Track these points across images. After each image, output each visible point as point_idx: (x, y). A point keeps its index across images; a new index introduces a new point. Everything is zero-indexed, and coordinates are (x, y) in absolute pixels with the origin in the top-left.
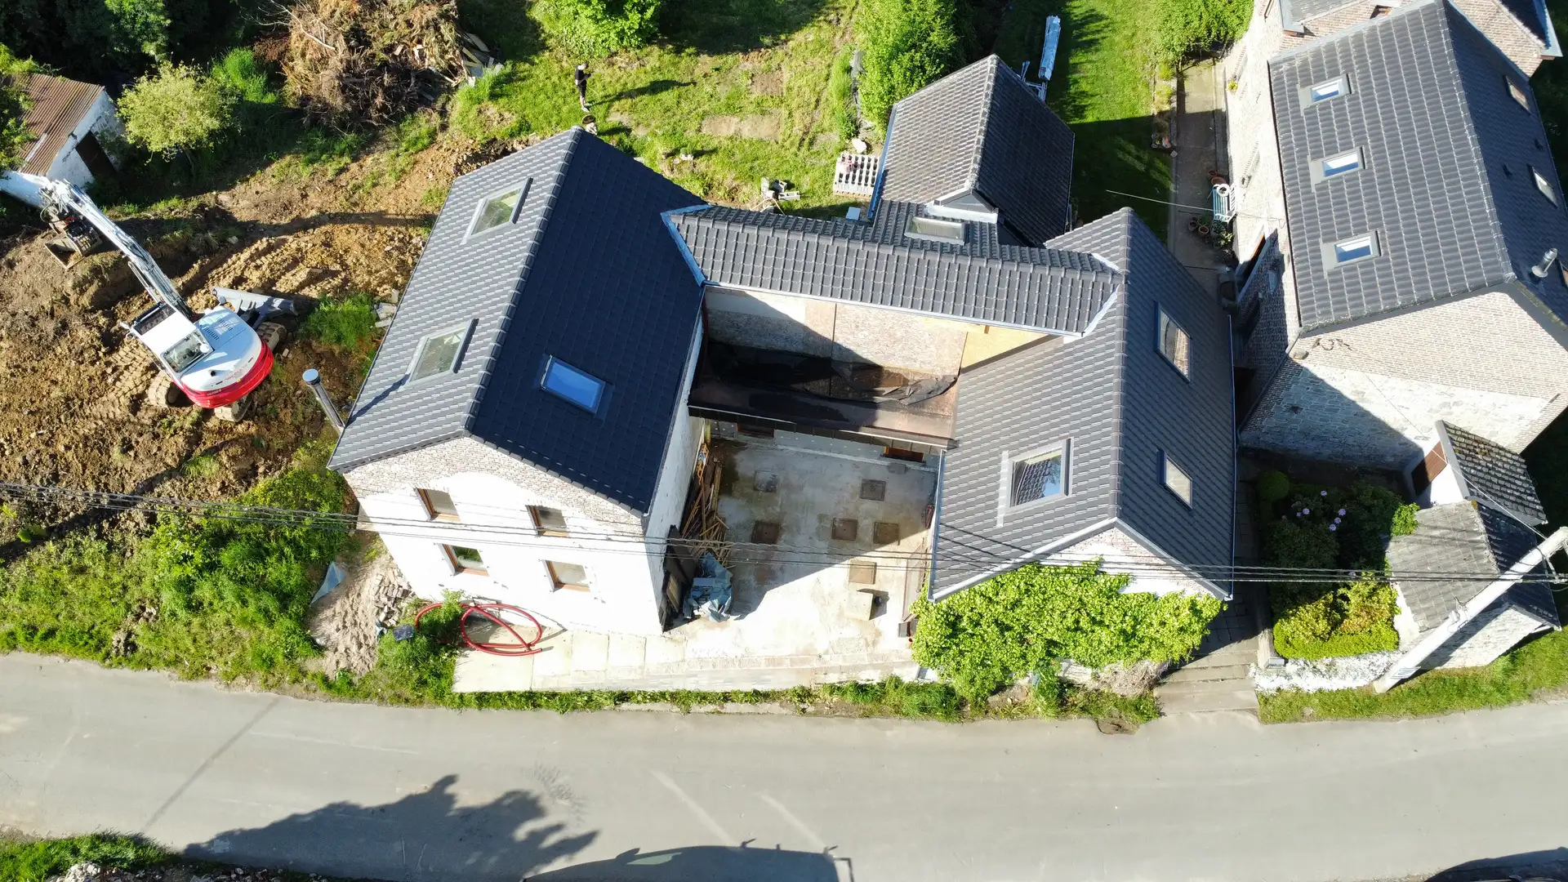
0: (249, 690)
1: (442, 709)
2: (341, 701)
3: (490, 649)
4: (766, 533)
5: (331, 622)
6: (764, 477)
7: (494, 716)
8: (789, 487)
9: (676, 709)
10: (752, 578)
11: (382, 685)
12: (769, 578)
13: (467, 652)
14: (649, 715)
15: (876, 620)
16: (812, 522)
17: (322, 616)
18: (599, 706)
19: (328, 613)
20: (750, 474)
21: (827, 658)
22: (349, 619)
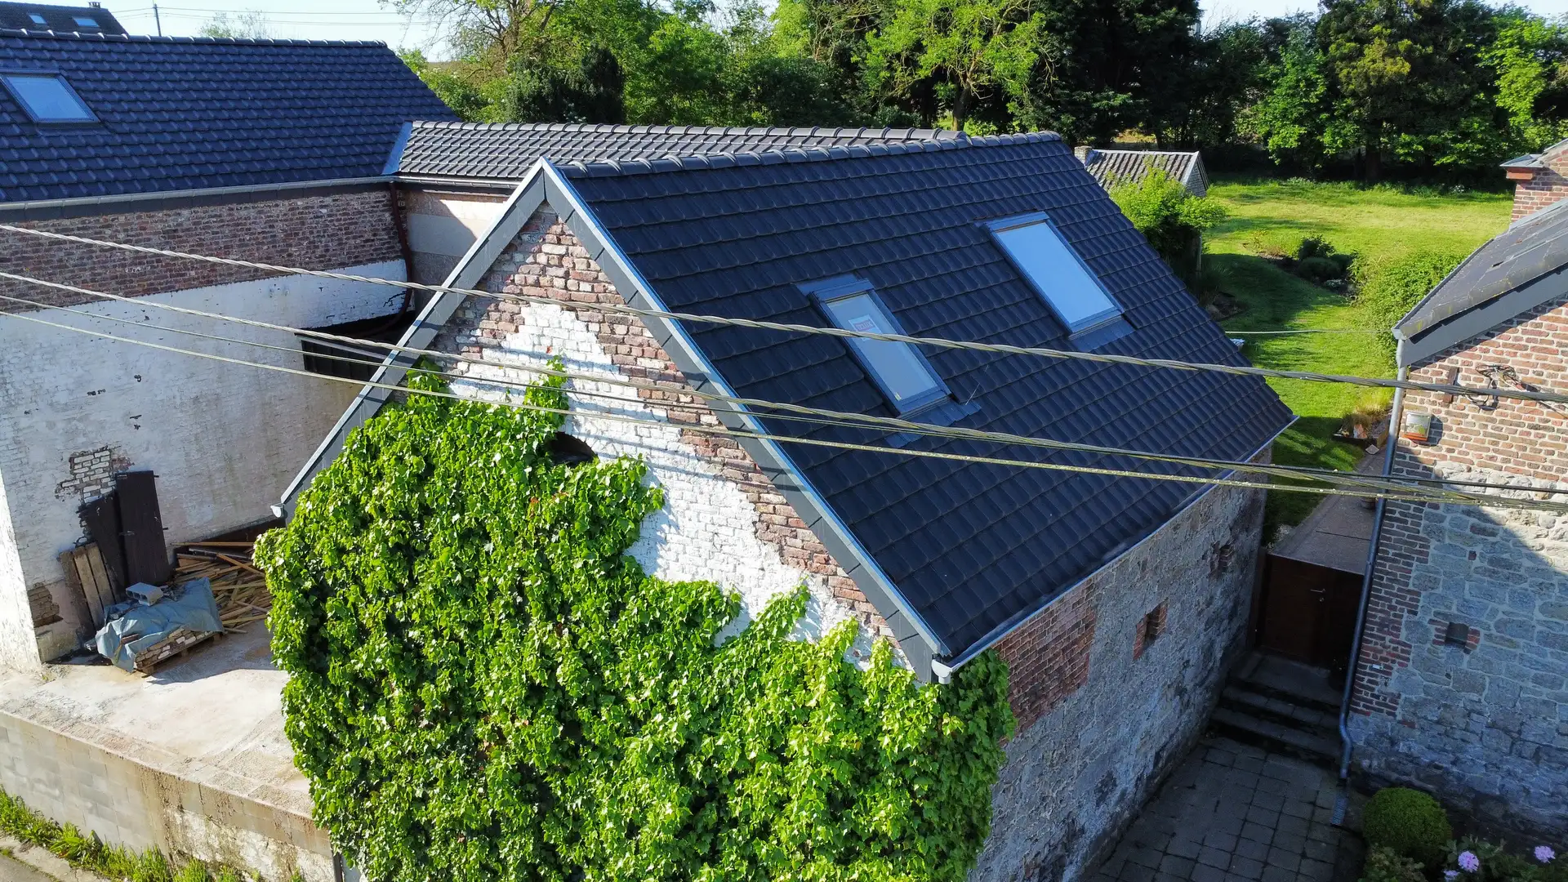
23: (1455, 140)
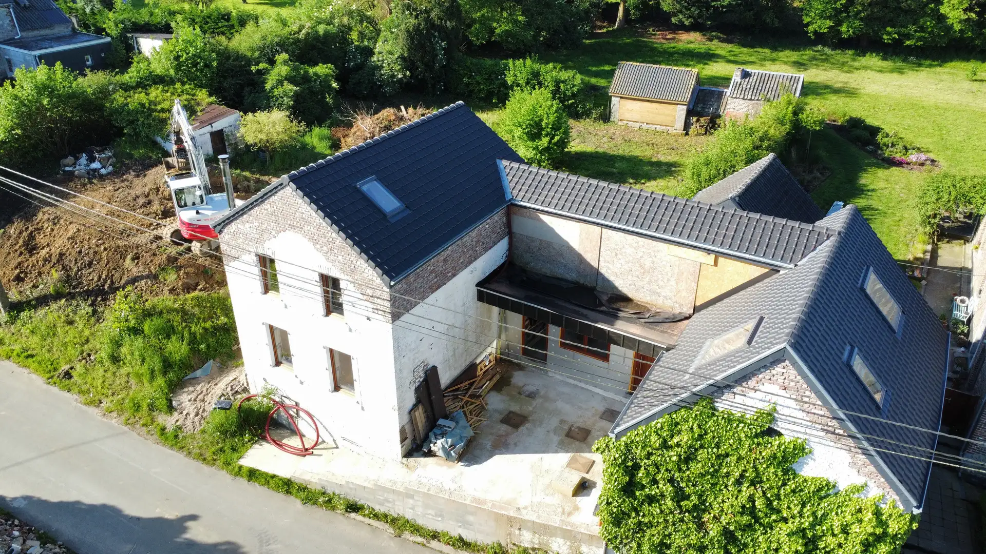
0: (114, 421)
1: (224, 472)
2: (164, 445)
3: (280, 446)
4: (514, 421)
5: (189, 394)
6: (530, 388)
7: (257, 489)
8: (546, 398)
9: (391, 530)
10: (490, 443)
11: (195, 445)
12: (502, 446)
13: (264, 443)
14: (368, 526)
15: (579, 499)
16: (554, 422)
17: (186, 390)
18: (334, 508)
19: (191, 389)
20: (520, 384)
21: (524, 512)
22: (201, 397)
23: (916, 31)
